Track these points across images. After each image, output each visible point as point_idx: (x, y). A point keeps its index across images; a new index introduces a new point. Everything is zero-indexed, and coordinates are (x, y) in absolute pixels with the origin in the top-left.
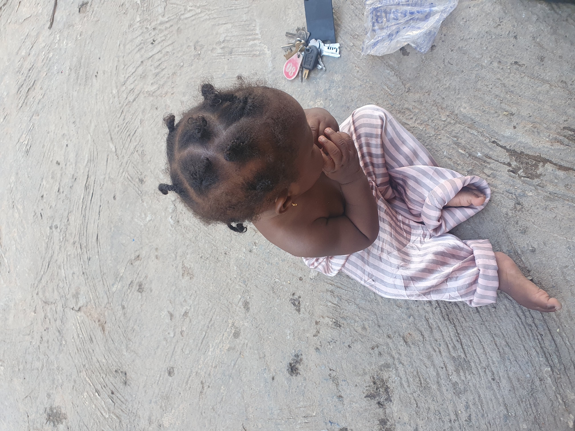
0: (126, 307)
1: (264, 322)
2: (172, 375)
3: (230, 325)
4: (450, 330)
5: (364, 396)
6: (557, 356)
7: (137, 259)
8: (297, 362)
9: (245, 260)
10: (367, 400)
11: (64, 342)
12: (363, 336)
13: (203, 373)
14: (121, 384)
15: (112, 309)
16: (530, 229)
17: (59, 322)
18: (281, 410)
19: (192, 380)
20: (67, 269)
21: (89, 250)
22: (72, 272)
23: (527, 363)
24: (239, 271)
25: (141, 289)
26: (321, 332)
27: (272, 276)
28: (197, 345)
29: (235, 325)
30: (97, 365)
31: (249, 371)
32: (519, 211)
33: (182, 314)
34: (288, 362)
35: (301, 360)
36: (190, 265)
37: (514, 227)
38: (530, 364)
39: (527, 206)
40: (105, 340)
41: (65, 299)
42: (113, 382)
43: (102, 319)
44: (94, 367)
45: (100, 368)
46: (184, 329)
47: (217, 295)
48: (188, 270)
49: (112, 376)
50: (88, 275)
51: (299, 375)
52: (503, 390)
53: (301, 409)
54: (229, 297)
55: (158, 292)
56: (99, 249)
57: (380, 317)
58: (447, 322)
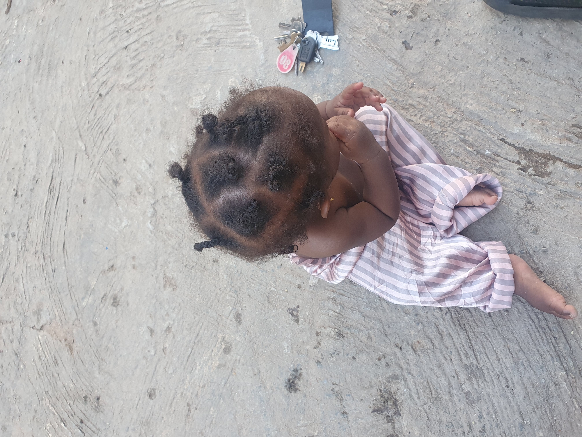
0: (98, 323)
1: (258, 334)
2: (153, 398)
3: (220, 340)
4: (462, 336)
5: (371, 411)
6: (572, 359)
7: (111, 269)
8: (296, 377)
9: (236, 267)
10: (374, 415)
11: (22, 367)
12: (368, 346)
13: (189, 394)
14: (92, 411)
15: (82, 326)
16: (541, 228)
17: (15, 344)
18: (279, 430)
19: (177, 402)
20: (27, 283)
21: (53, 261)
22: (33, 286)
23: (542, 367)
24: (230, 281)
25: (116, 302)
26: (322, 343)
27: (267, 284)
28: (182, 363)
29: (226, 339)
30: (64, 391)
31: (242, 390)
32: (529, 210)
33: (165, 329)
34: (287, 378)
35: (301, 375)
36: (173, 275)
37: (525, 227)
38: (544, 368)
39: (538, 205)
40: (73, 362)
41: (24, 316)
42: (83, 410)
43: (70, 338)
44: (59, 393)
45: (67, 394)
46: (167, 345)
47: (205, 307)
48: (171, 281)
49: (81, 402)
50: (53, 289)
51: (298, 392)
52: (517, 398)
53: (302, 428)
54: (218, 309)
55: (136, 306)
56: (66, 259)
57: (386, 325)
58: (458, 328)
